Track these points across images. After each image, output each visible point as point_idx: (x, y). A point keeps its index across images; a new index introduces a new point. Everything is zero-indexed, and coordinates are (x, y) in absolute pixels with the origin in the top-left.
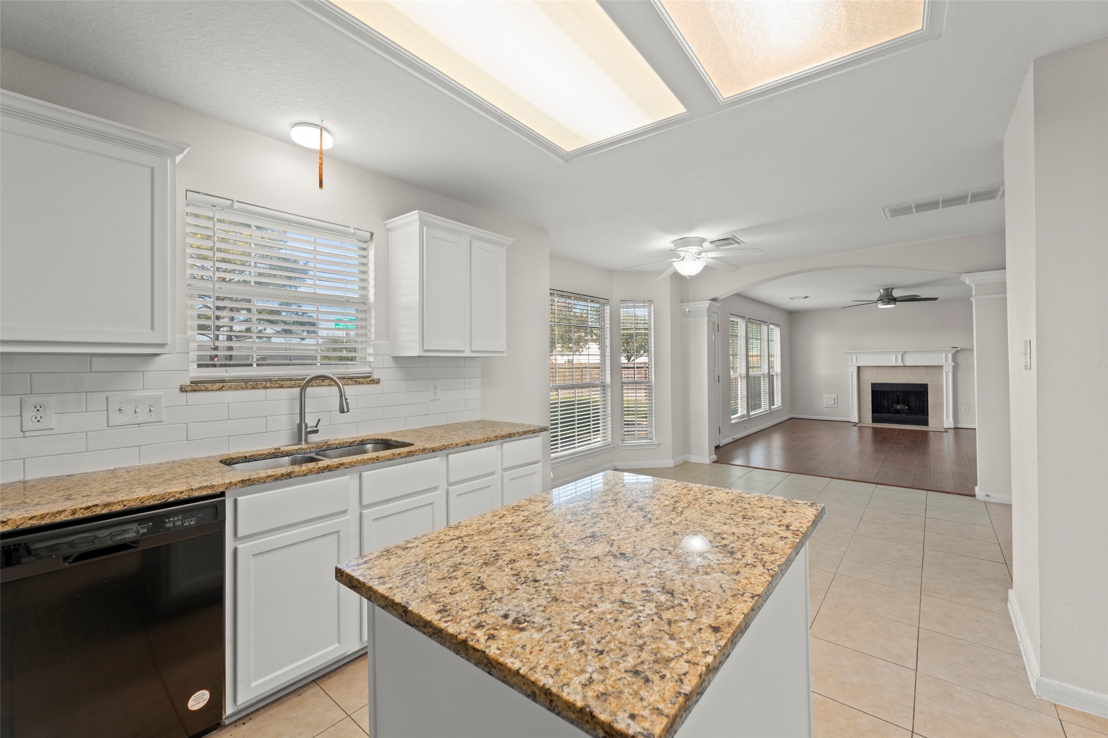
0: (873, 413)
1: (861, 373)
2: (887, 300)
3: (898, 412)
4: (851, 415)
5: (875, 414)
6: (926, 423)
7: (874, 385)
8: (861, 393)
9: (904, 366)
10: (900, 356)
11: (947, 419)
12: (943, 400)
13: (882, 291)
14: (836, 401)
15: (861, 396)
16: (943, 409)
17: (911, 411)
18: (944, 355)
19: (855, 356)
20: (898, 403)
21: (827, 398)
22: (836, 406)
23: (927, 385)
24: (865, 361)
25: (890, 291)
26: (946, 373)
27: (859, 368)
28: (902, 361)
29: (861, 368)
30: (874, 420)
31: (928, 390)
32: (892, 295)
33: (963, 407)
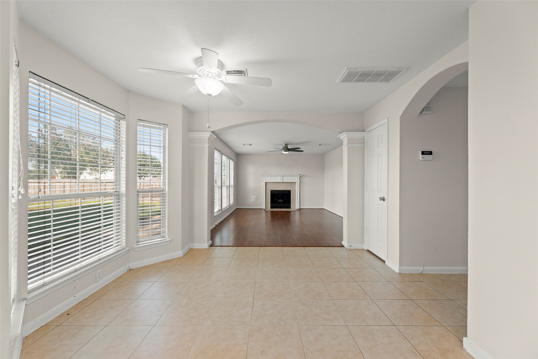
0: (271, 204)
1: (267, 186)
2: (286, 150)
3: (280, 203)
4: (263, 205)
5: (272, 204)
6: (290, 207)
7: (271, 191)
8: (267, 195)
9: (283, 182)
10: (282, 177)
11: (297, 205)
12: (296, 197)
13: (284, 145)
14: (256, 199)
15: (267, 196)
16: (295, 201)
17: (284, 202)
18: (297, 178)
19: (265, 177)
20: (280, 199)
21: (253, 198)
22: (256, 201)
23: (291, 190)
24: (269, 180)
25: (287, 145)
26: (297, 185)
27: (266, 183)
28: (282, 180)
29: (267, 183)
30: (272, 207)
31: (291, 193)
32: (287, 147)
33: (302, 200)
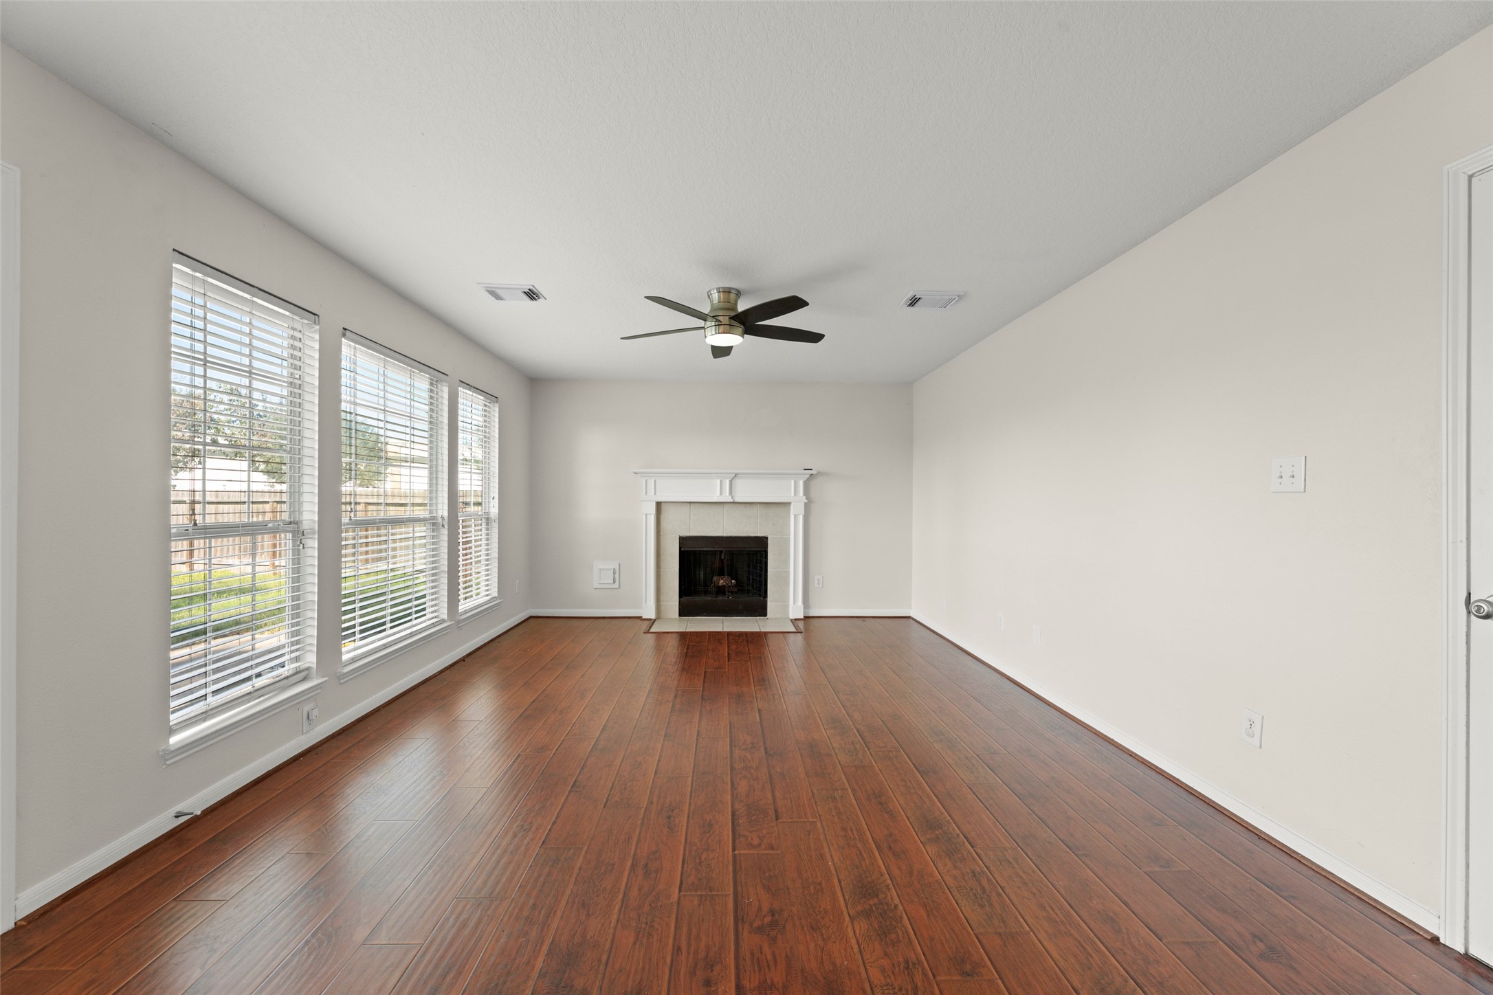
0: (680, 596)
1: (662, 517)
2: (725, 320)
3: (721, 591)
4: (644, 604)
5: (685, 599)
6: (761, 610)
7: (683, 541)
8: (662, 558)
9: (734, 503)
10: (728, 481)
11: (794, 603)
12: (788, 566)
13: (715, 296)
14: (617, 576)
15: (662, 564)
16: (788, 583)
17: (741, 588)
18: (793, 482)
19: (653, 481)
20: (721, 573)
21: (600, 570)
22: (616, 585)
23: (767, 538)
24: (671, 491)
25: (733, 296)
26: (795, 516)
27: (659, 504)
28: (731, 493)
29: (663, 506)
30: (684, 611)
31: (767, 548)
32: (734, 308)
33: (816, 577)
